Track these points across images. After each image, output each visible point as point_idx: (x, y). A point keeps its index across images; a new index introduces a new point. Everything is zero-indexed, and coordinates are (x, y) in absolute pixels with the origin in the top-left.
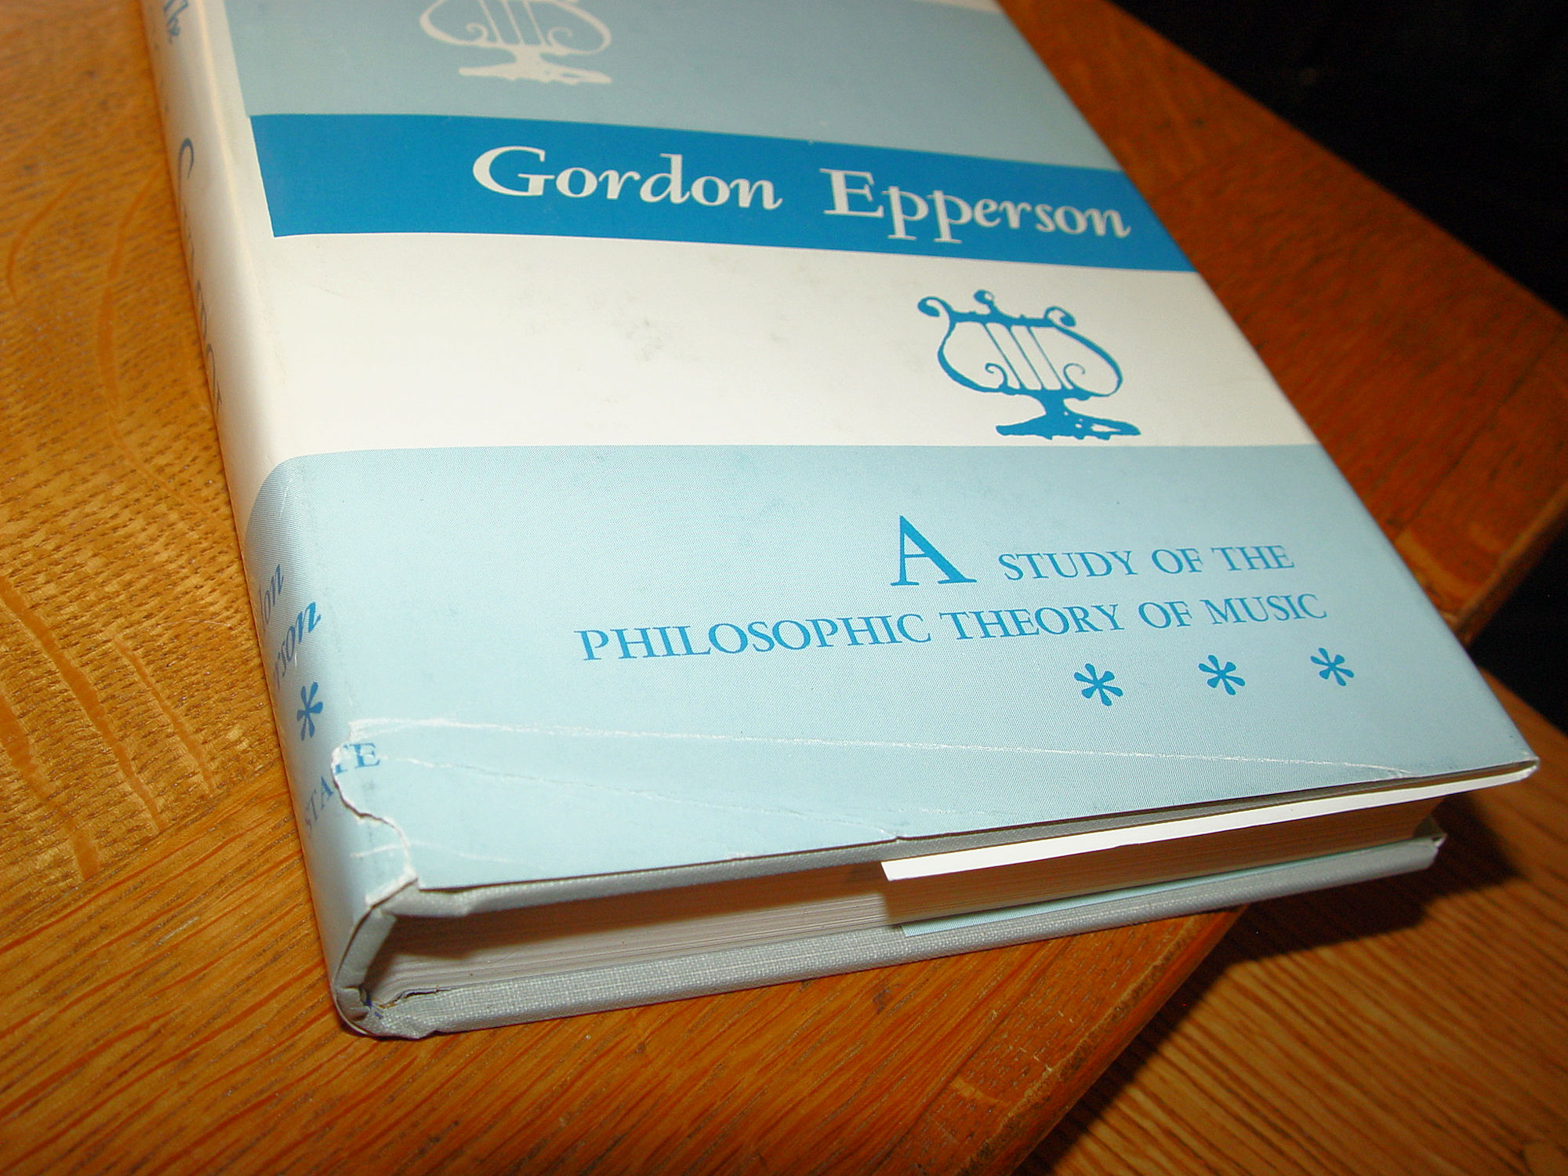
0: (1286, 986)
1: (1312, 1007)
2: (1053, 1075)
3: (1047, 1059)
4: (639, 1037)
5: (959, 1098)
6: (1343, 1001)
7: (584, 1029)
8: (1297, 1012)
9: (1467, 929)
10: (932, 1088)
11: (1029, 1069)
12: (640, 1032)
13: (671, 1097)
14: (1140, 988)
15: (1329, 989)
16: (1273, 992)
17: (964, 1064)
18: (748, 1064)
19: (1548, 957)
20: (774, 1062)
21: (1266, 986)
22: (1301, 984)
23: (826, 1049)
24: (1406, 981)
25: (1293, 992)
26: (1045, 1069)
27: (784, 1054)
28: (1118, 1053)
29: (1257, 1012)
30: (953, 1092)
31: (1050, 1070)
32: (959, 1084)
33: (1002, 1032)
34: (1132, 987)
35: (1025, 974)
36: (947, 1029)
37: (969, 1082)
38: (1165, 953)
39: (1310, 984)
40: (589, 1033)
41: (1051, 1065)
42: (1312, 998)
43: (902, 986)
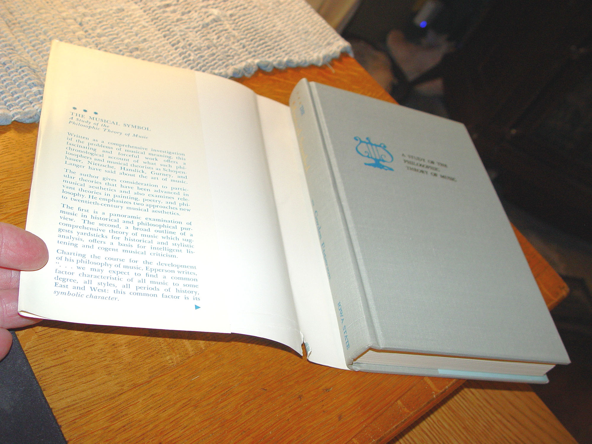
0: (435, 432)
1: (440, 439)
2: (375, 441)
3: (374, 438)
4: (288, 417)
5: (353, 443)
6: (447, 437)
7: (277, 413)
8: (436, 439)
9: (485, 426)
10: (348, 439)
11: (369, 439)
12: (288, 416)
13: (293, 431)
14: (398, 426)
15: (445, 435)
16: (431, 433)
17: (356, 436)
18: (310, 427)
19: (504, 437)
20: (315, 427)
21: (430, 431)
22: (439, 433)
23: (327, 427)
24: (466, 437)
25: (436, 434)
26: (373, 440)
27: (317, 426)
28: (390, 440)
29: (426, 437)
30: (352, 441)
31: (374, 440)
32: (354, 439)
33: (365, 430)
34: (396, 425)
35: (372, 418)
36: (353, 427)
37: (356, 440)
38: (405, 419)
39: (441, 433)
40: (278, 415)
41: (374, 439)
42: (441, 437)
43: (345, 416)
